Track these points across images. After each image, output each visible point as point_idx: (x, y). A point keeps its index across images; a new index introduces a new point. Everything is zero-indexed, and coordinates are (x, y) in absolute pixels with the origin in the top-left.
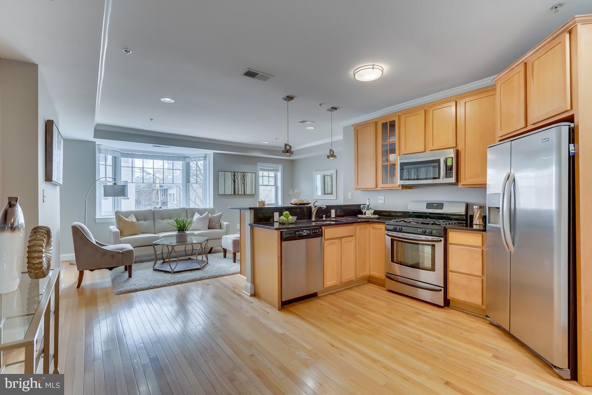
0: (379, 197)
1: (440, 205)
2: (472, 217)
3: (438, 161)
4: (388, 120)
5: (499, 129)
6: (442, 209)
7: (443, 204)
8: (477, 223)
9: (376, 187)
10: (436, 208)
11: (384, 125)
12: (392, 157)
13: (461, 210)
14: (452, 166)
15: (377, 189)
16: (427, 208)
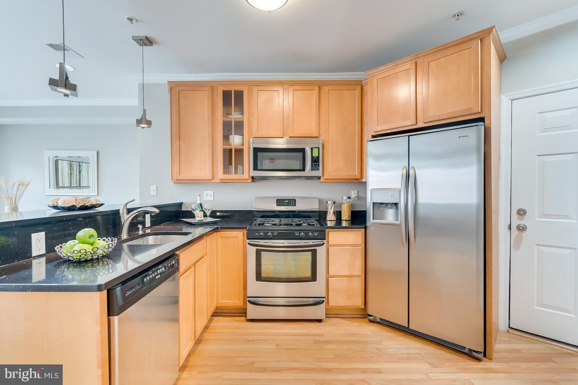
0: (205, 193)
1: (292, 202)
2: (325, 213)
3: (303, 151)
4: (233, 89)
5: (376, 125)
6: (295, 205)
7: (295, 200)
8: (332, 219)
9: (213, 178)
10: (288, 204)
11: (226, 95)
12: (236, 140)
13: (315, 206)
14: (318, 157)
15: (213, 181)
16: (277, 205)
